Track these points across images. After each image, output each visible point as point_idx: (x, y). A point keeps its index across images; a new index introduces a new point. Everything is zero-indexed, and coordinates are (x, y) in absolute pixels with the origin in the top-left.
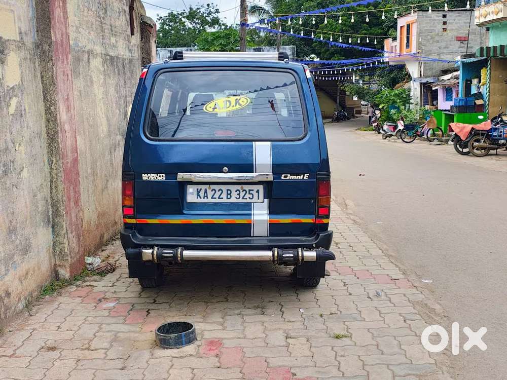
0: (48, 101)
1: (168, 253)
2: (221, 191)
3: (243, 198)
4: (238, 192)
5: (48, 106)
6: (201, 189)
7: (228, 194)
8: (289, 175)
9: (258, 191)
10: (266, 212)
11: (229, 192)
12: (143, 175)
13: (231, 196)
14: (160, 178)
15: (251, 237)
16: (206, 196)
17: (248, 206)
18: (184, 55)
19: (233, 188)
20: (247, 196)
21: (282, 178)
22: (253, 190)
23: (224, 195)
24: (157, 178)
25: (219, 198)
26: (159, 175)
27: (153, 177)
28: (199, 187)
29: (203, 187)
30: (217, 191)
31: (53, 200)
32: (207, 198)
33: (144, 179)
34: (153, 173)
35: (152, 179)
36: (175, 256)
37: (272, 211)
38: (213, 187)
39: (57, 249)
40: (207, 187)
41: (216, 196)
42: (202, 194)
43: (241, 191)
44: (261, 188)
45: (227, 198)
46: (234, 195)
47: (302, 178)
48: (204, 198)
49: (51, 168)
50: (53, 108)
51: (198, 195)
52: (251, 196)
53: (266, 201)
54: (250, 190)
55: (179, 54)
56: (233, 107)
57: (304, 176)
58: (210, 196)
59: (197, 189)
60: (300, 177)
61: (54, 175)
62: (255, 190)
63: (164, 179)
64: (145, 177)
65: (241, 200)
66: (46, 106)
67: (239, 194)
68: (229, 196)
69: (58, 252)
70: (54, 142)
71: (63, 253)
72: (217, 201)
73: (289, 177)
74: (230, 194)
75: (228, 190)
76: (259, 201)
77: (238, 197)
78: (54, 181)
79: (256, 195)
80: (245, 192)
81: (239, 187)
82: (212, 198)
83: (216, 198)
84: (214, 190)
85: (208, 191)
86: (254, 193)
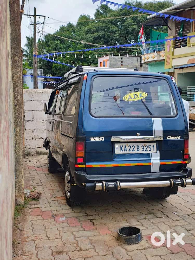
0: (16, 92)
1: (111, 185)
2: (133, 147)
3: (146, 151)
4: (143, 147)
5: (16, 95)
6: (123, 146)
7: (137, 148)
8: (171, 137)
9: (153, 146)
10: (159, 158)
11: (138, 147)
12: (91, 138)
13: (139, 149)
14: (101, 140)
15: (151, 173)
16: (125, 150)
17: (149, 155)
18: (83, 68)
19: (140, 145)
20: (148, 149)
21: (168, 138)
22: (151, 146)
23: (135, 149)
24: (99, 140)
25: (133, 151)
26: (100, 138)
27: (97, 139)
28: (121, 144)
29: (124, 145)
30: (131, 147)
31: (16, 155)
32: (126, 151)
33: (91, 140)
34: (97, 137)
35: (97, 140)
36: (116, 187)
37: (161, 158)
38: (129, 144)
39: (17, 186)
40: (126, 144)
41: (131, 149)
42: (123, 148)
43: (145, 146)
44: (155, 144)
45: (137, 151)
46: (141, 148)
47: (177, 138)
48: (124, 151)
49: (16, 135)
50: (19, 97)
51: (121, 149)
52: (150, 149)
53: (158, 151)
54: (149, 146)
55: (80, 68)
56: (139, 97)
57: (178, 137)
58: (128, 150)
59: (121, 146)
60: (176, 138)
61: (17, 139)
62: (152, 146)
63: (103, 140)
64: (92, 139)
65: (145, 152)
66: (14, 96)
67: (143, 148)
68: (138, 150)
69: (18, 188)
70: (19, 118)
71: (21, 188)
72: (132, 152)
73: (171, 138)
74: (139, 148)
75: (137, 146)
76: (154, 152)
77: (143, 150)
78: (17, 143)
79: (152, 148)
80: (146, 147)
81: (143, 144)
82: (129, 151)
83: (131, 151)
84: (130, 146)
85: (127, 147)
86: (151, 147)
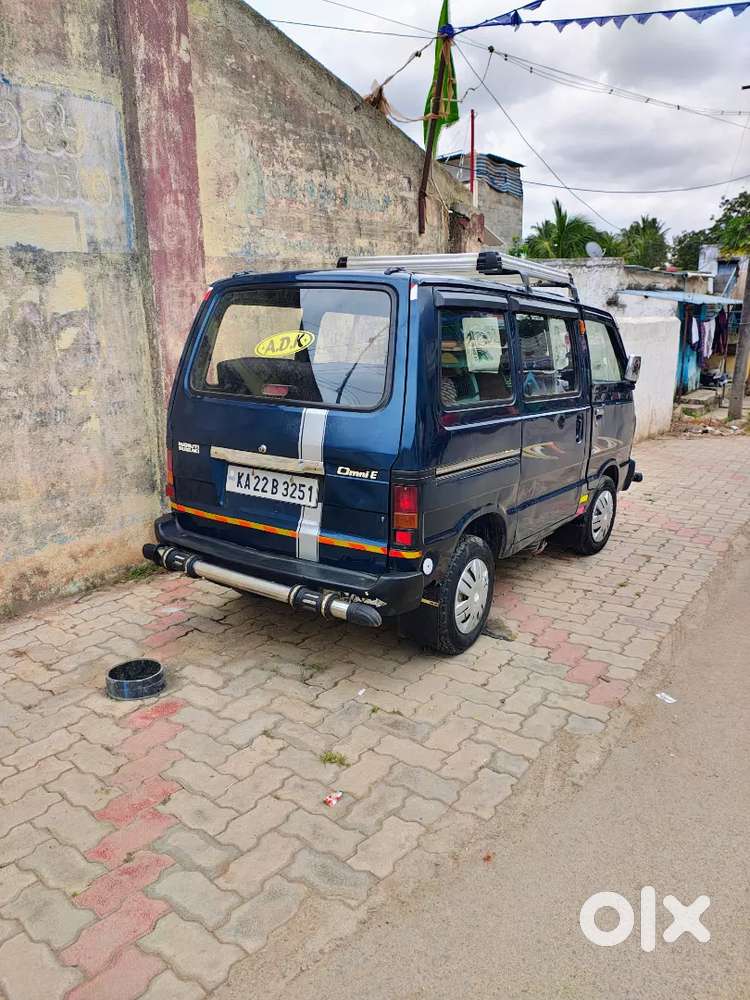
2: (265, 481)
3: (291, 496)
4: (286, 486)
6: (243, 475)
7: (273, 487)
8: (348, 469)
9: (310, 489)
10: (317, 523)
11: (275, 484)
12: (179, 443)
13: (277, 490)
14: (195, 451)
15: (296, 558)
16: (247, 485)
17: (296, 510)
19: (281, 478)
20: (297, 493)
21: (339, 472)
22: (304, 486)
23: (269, 487)
24: (191, 449)
25: (263, 491)
26: (193, 445)
27: (188, 447)
28: (242, 471)
29: (246, 471)
30: (261, 480)
32: (249, 488)
33: (179, 448)
35: (188, 450)
37: (325, 526)
38: (258, 472)
40: (250, 471)
41: (260, 487)
42: (243, 480)
43: (290, 484)
44: (315, 483)
45: (272, 493)
46: (281, 488)
47: (367, 476)
48: (245, 488)
51: (239, 482)
52: (301, 495)
53: (320, 504)
54: (300, 486)
56: (292, 347)
57: (370, 474)
58: (252, 486)
59: (239, 475)
60: (365, 475)
62: (308, 486)
63: (199, 452)
64: (180, 446)
65: (288, 499)
68: (274, 490)
72: (259, 494)
73: (349, 472)
74: (276, 487)
75: (274, 480)
76: (310, 504)
77: (285, 493)
79: (307, 493)
80: (294, 487)
81: (287, 478)
82: (255, 489)
83: (258, 490)
84: (257, 477)
85: (252, 478)
86: (306, 490)
